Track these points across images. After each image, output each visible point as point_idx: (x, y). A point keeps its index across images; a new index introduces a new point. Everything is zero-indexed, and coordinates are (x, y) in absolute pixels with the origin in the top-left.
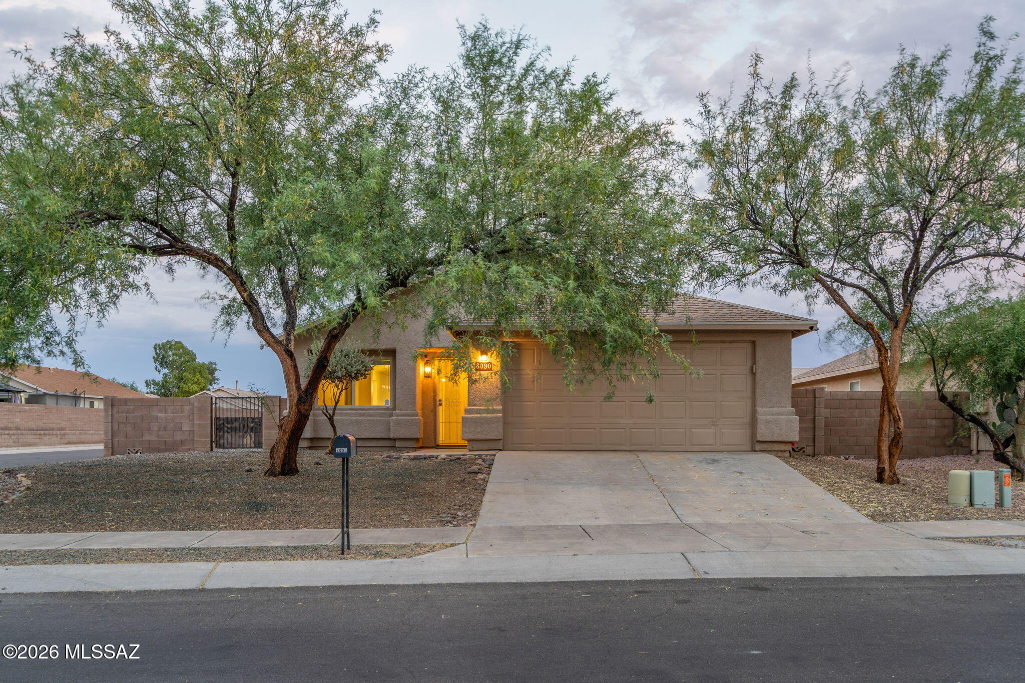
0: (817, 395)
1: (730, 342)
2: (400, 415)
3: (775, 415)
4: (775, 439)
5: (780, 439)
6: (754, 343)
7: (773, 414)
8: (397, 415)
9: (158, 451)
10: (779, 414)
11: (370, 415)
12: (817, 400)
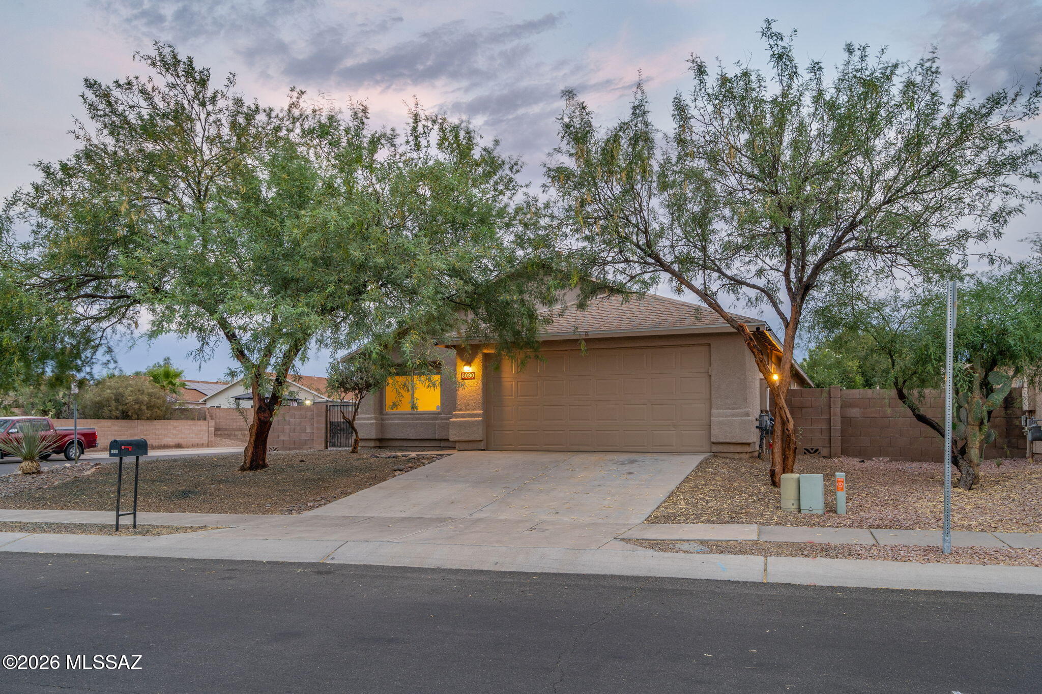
0: (832, 395)
1: (689, 345)
2: (444, 419)
3: (729, 416)
4: (728, 440)
5: (734, 441)
6: (709, 345)
7: (726, 416)
8: (442, 419)
9: (290, 449)
10: (733, 415)
11: (424, 419)
12: (832, 399)
